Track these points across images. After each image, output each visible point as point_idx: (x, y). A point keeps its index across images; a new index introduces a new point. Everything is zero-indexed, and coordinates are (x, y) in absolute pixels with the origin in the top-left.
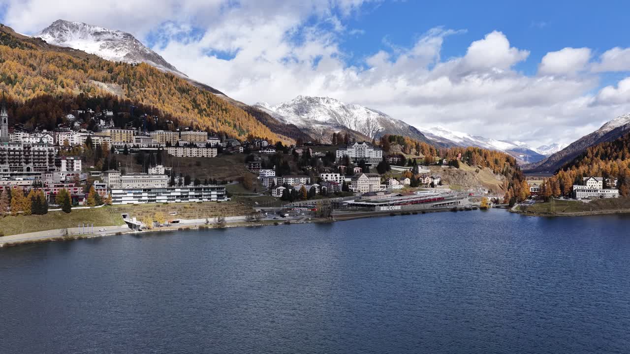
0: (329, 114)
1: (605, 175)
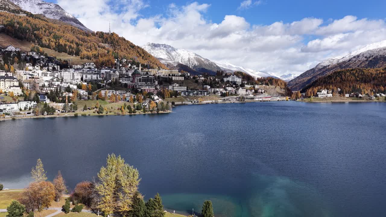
1: (327, 89)
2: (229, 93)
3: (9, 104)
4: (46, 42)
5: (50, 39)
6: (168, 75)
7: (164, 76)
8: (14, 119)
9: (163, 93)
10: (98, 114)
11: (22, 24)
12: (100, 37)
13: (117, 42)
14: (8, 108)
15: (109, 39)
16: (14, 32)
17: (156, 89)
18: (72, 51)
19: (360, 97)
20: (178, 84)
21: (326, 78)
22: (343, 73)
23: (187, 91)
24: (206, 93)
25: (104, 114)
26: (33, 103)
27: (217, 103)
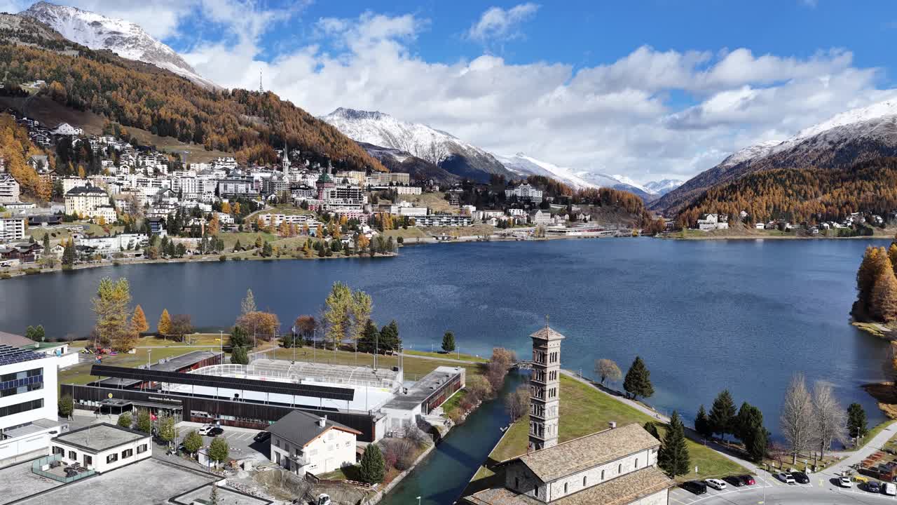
0: (381, 135)
1: (719, 213)
2: (514, 220)
3: (102, 238)
4: (133, 115)
5: (140, 109)
6: (388, 185)
7: (380, 186)
8: (116, 265)
9: (379, 220)
10: (261, 258)
11: (81, 77)
12: (240, 103)
13: (278, 112)
14: (101, 245)
15: (260, 106)
16: (66, 93)
17: (366, 212)
18: (187, 133)
19: (788, 230)
20: (410, 202)
21: (725, 189)
22: (760, 179)
23: (427, 217)
24: (465, 220)
25: (273, 257)
26: (143, 237)
27: (488, 241)
